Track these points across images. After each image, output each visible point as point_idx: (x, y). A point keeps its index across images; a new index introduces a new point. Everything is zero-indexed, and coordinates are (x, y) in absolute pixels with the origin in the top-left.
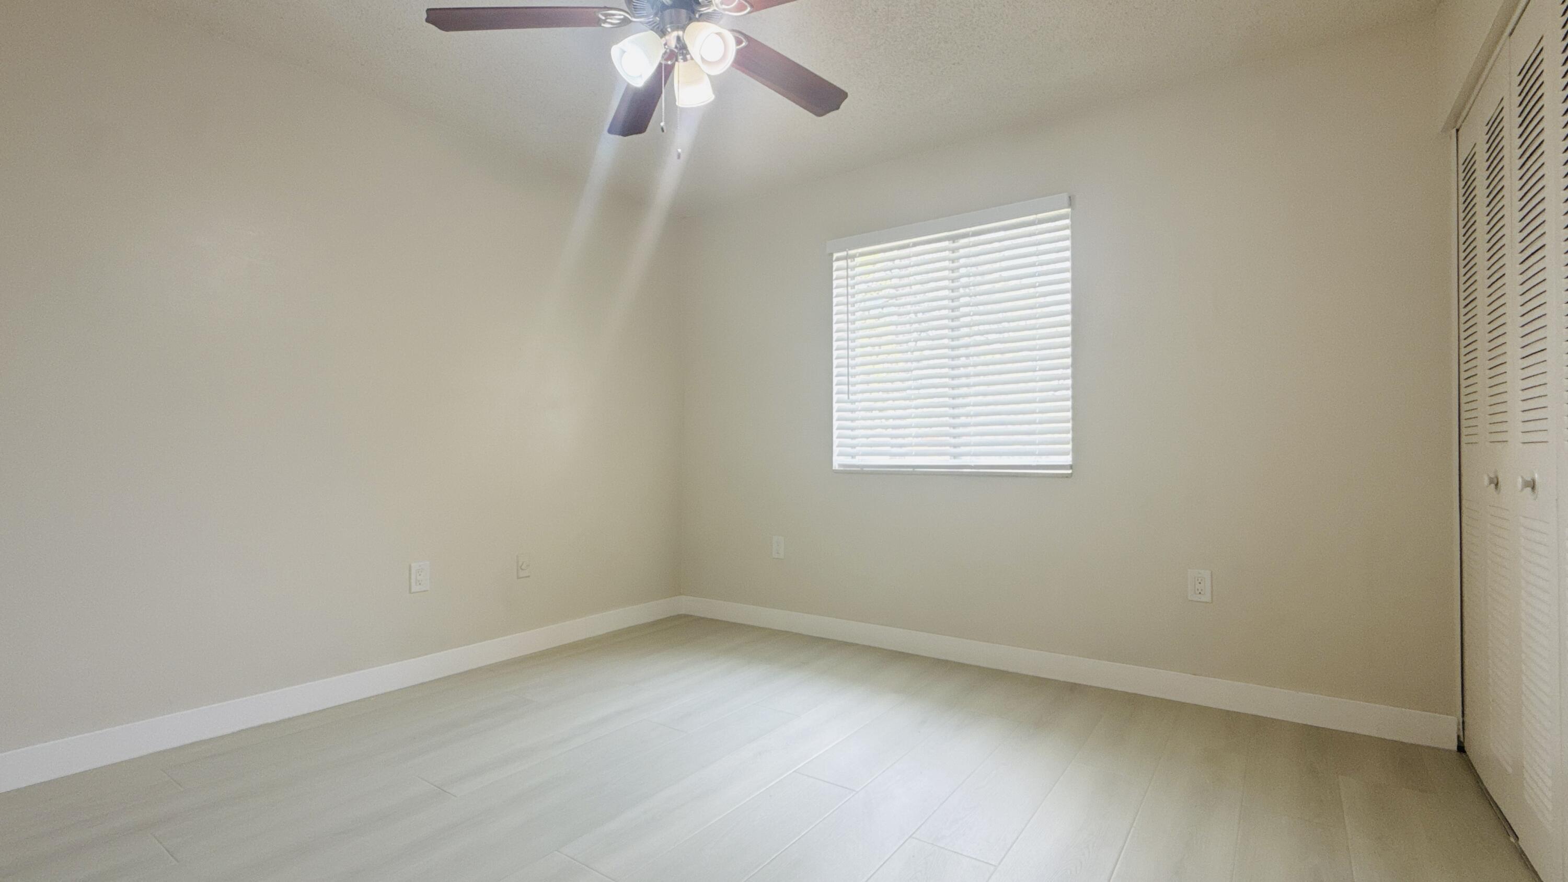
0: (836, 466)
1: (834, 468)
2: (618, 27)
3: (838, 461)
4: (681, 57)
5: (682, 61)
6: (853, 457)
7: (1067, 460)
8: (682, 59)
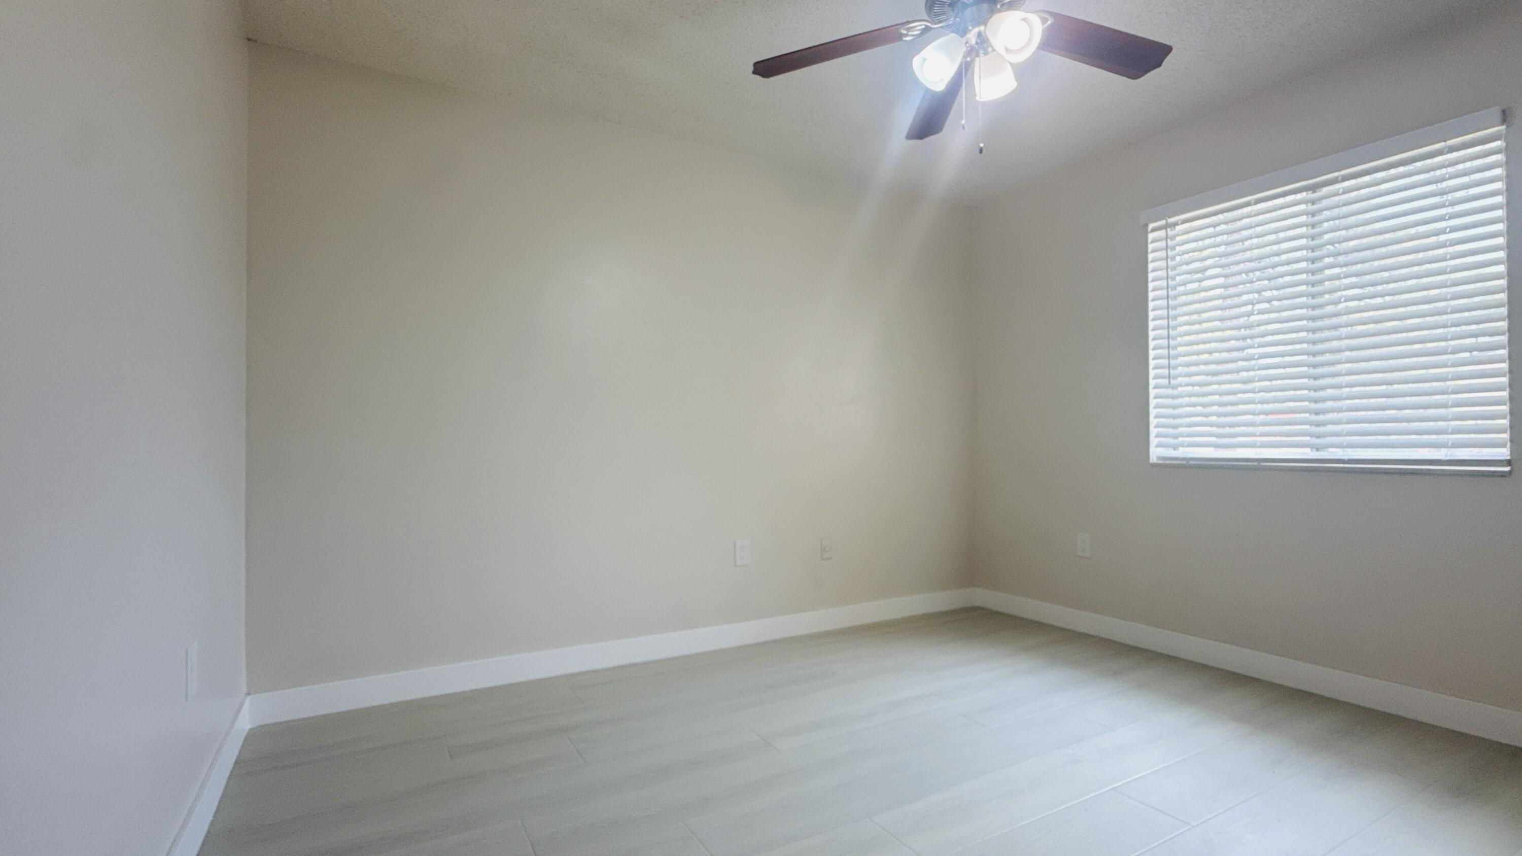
0: (1153, 459)
1: (1151, 461)
2: (920, 37)
3: (1156, 453)
4: (982, 52)
5: (983, 55)
6: (1175, 448)
7: (1504, 453)
8: (983, 53)
